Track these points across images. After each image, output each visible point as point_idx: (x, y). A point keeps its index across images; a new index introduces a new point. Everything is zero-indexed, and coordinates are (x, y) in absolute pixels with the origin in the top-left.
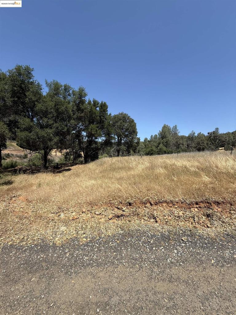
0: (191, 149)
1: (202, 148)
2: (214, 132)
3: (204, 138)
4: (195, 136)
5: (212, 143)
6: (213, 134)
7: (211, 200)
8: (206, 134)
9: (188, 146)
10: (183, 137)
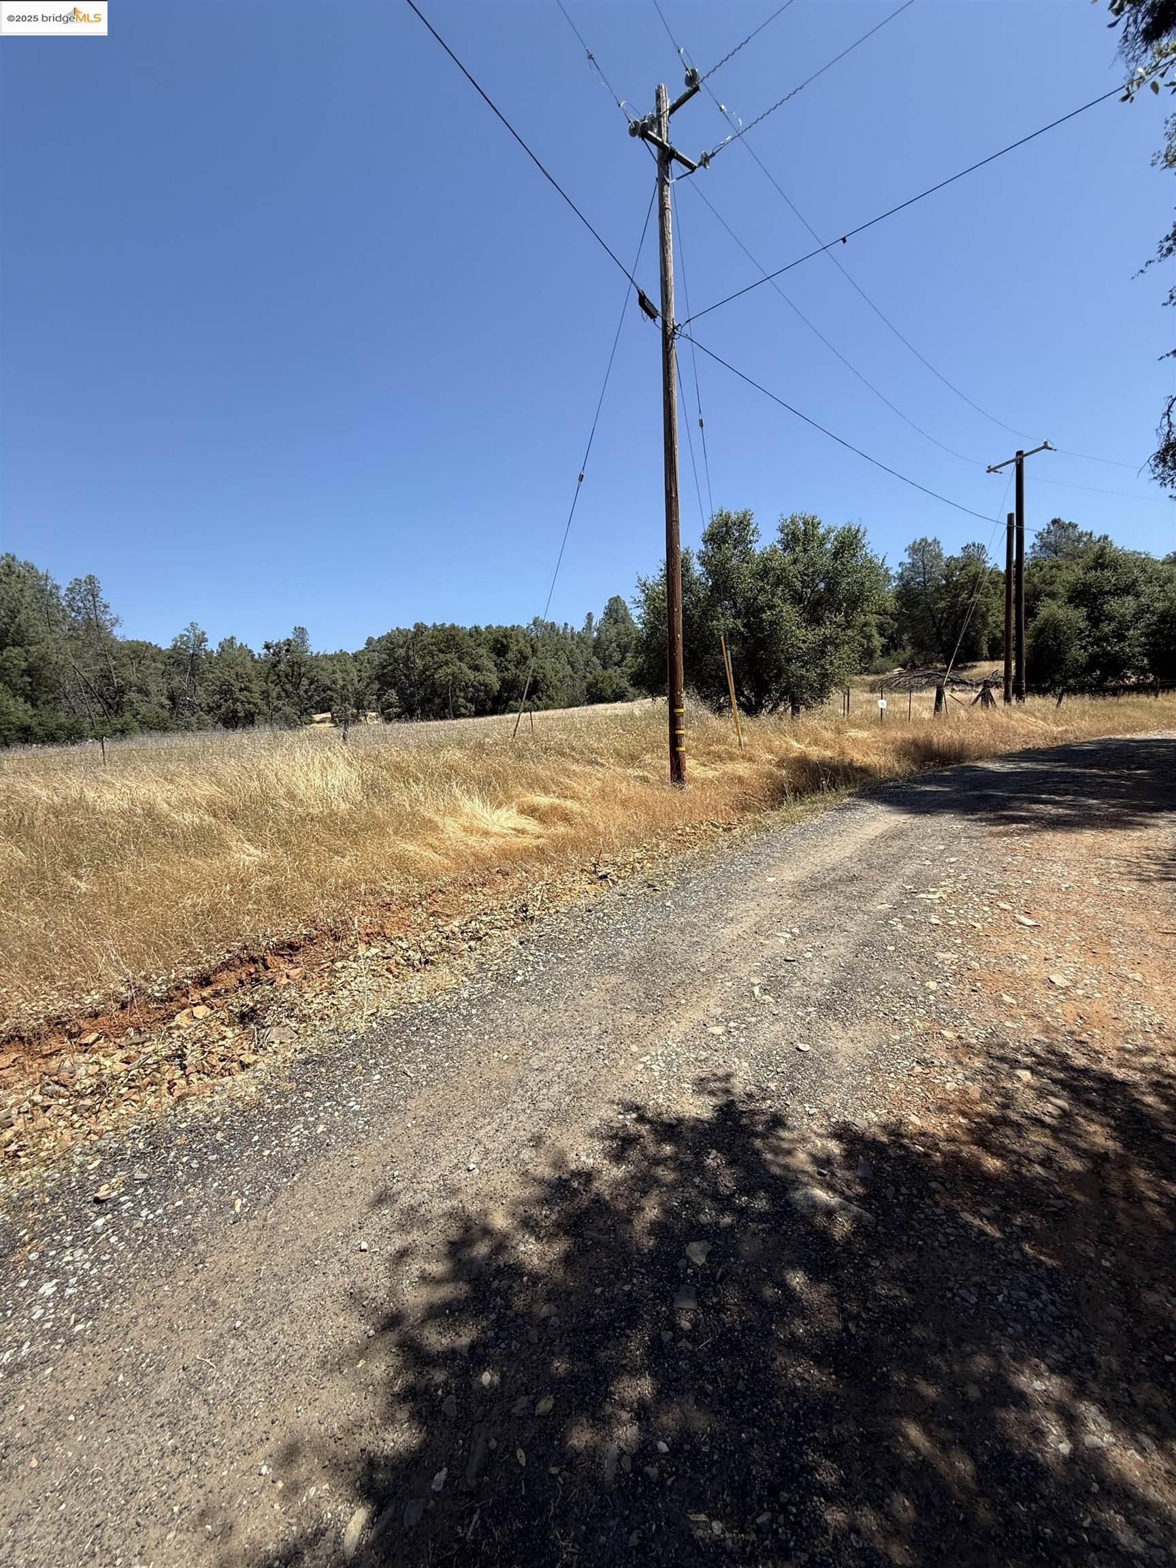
0: (193, 719)
1: (242, 714)
2: (288, 643)
3: (250, 664)
4: (209, 655)
5: (284, 690)
6: (287, 651)
7: (264, 944)
8: (258, 650)
9: (172, 698)
10: (140, 652)
